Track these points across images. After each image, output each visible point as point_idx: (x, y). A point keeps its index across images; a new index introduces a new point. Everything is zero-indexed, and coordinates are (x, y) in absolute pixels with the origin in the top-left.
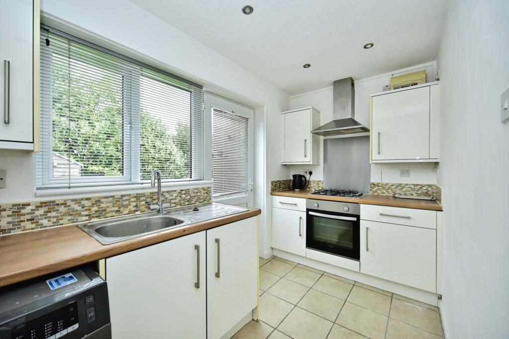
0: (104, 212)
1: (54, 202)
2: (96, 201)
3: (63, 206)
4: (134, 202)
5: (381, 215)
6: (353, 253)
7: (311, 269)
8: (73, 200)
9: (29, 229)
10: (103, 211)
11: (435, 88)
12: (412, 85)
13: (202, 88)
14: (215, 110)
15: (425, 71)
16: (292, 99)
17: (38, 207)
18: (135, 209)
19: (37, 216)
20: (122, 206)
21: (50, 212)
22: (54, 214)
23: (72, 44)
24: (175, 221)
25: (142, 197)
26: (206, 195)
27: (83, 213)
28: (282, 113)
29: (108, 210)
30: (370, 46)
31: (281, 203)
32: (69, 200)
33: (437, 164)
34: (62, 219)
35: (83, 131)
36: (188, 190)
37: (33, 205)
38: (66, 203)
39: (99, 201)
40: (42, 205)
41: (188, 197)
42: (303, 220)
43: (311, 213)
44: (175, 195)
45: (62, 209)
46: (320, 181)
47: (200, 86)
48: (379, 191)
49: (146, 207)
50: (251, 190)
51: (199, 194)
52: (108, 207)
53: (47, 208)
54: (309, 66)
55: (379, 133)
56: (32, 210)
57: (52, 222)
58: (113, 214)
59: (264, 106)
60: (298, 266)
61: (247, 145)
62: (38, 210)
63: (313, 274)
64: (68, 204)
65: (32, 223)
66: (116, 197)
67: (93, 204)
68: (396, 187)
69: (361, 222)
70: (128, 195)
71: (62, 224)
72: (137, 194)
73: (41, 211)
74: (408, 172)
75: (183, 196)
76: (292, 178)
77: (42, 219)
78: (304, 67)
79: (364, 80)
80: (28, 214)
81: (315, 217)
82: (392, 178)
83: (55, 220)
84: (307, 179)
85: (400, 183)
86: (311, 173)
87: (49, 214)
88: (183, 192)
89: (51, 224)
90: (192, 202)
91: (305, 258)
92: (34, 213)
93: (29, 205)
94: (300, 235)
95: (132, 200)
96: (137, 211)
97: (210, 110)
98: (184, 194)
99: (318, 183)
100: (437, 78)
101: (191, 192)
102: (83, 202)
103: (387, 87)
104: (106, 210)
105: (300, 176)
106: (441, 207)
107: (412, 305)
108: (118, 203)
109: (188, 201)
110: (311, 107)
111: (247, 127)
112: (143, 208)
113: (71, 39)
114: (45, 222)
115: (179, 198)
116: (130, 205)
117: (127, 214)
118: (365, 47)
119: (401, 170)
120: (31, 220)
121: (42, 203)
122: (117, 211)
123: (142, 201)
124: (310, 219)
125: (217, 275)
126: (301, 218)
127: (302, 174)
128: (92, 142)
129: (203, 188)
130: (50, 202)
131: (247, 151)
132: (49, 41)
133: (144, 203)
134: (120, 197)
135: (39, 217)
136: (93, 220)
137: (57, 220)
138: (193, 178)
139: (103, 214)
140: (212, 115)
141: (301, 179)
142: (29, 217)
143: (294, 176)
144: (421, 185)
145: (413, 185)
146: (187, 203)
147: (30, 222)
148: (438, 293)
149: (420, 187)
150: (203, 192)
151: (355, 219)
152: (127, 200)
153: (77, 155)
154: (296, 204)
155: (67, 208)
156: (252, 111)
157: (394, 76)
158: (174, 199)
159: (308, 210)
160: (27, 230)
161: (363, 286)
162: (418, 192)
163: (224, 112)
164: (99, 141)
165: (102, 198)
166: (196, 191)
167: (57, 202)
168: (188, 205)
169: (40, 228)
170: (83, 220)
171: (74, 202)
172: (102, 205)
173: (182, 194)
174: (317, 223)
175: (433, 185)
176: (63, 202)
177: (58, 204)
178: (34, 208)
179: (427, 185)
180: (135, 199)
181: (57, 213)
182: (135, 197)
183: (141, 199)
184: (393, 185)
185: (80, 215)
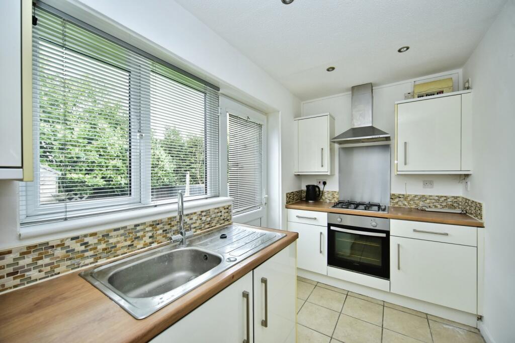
0: (113, 249)
1: (48, 243)
2: (103, 236)
3: (59, 248)
4: (150, 231)
5: (415, 231)
6: (383, 271)
7: (333, 289)
8: (73, 239)
9: (11, 288)
10: (112, 247)
11: (468, 96)
12: (438, 94)
13: (219, 90)
14: (230, 115)
15: (452, 78)
16: (304, 104)
17: (23, 255)
18: (151, 240)
19: (23, 267)
20: (135, 238)
21: (41, 258)
22: (47, 260)
23: (68, 26)
24: (206, 256)
25: (158, 224)
26: (226, 214)
27: (86, 254)
28: (295, 119)
29: (119, 246)
30: (405, 49)
31: (298, 217)
32: (67, 239)
33: (467, 176)
34: (59, 266)
35: (60, 136)
36: (209, 210)
37: (17, 252)
38: (64, 244)
39: (107, 235)
40: (30, 249)
41: (209, 219)
42: (323, 235)
43: (332, 228)
44: (195, 217)
45: (59, 252)
46: (335, 192)
47: (217, 89)
48: (400, 203)
49: (163, 237)
50: (265, 203)
51: (219, 214)
52: (118, 242)
53: (37, 253)
54: (333, 69)
55: (405, 143)
56: (14, 259)
57: (44, 273)
58: (125, 250)
59: (279, 112)
60: (319, 285)
61: (261, 154)
62: (24, 258)
63: (337, 295)
64: (66, 245)
65: (14, 279)
66: (128, 228)
67: (100, 240)
68: (419, 199)
69: (391, 238)
70: (142, 224)
71: (59, 273)
72: (153, 222)
73: (28, 260)
74: (431, 183)
75: (204, 218)
76: (304, 188)
77: (29, 270)
78: (328, 70)
79: (384, 86)
80: (9, 266)
81: (336, 233)
82: (415, 189)
83: (48, 268)
84: (321, 189)
85: (423, 194)
86: (325, 183)
87: (40, 262)
88: (204, 214)
89: (42, 274)
90: (213, 225)
91: (327, 276)
92: (18, 263)
93: (10, 252)
94: (321, 252)
95: (147, 229)
96: (153, 243)
97: (226, 116)
98: (205, 216)
99: (333, 194)
100: (467, 85)
101: (211, 213)
102: (86, 240)
103: (410, 95)
104: (116, 246)
105: (314, 187)
106: (482, 224)
107: (450, 327)
108: (131, 235)
109: (209, 223)
110: (328, 114)
111: (260, 135)
112: (160, 238)
113: (67, 19)
114: (34, 274)
115: (199, 221)
116: (145, 236)
117: (141, 248)
118: (400, 51)
119: (424, 181)
120: (14, 273)
121: (29, 247)
122: (130, 246)
123: (158, 230)
124: (331, 235)
125: (265, 323)
126: (321, 233)
127: (315, 184)
128: (71, 147)
129: (223, 207)
130: (40, 245)
131: (261, 161)
132: (36, 19)
133: (161, 231)
134: (133, 227)
135: (26, 268)
136: (100, 262)
137: (51, 268)
138: (209, 195)
139: (113, 252)
140: (228, 122)
141: (315, 189)
142: (11, 270)
143: (308, 187)
144: (445, 197)
145: (437, 196)
146: (208, 226)
147: (12, 277)
148: (479, 314)
149: (445, 198)
150: (224, 211)
151: (384, 235)
152: (142, 230)
153: (52, 161)
154: (315, 219)
155: (65, 251)
156: (264, 117)
157: (417, 83)
158: (194, 223)
159: (329, 225)
160: (7, 289)
161: (393, 307)
162: (442, 204)
163: (239, 118)
164: (79, 146)
165: (110, 231)
166: (217, 211)
167: (50, 244)
168: (208, 228)
169: (28, 283)
170: (87, 264)
171: (74, 241)
172: (111, 241)
173: (203, 216)
174: (339, 239)
175: (459, 197)
176: (59, 243)
177: (53, 247)
178: (18, 256)
179: (453, 197)
180: (150, 228)
181: (51, 259)
182: (151, 226)
183: (158, 227)
184: (416, 196)
185: (83, 258)
